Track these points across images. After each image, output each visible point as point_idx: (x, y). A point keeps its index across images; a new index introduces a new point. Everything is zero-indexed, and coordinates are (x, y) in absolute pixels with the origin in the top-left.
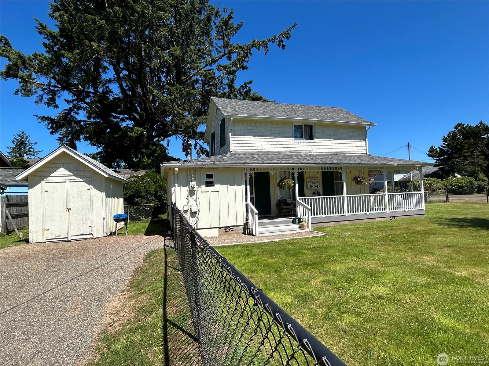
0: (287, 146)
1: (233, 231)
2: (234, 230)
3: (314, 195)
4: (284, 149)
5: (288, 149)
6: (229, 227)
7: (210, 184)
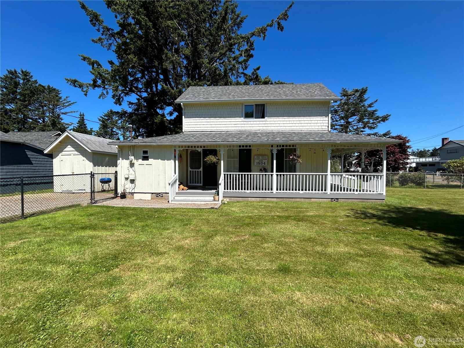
0: (235, 126)
1: (163, 197)
2: (163, 196)
3: (261, 171)
4: (233, 128)
5: (237, 128)
6: (160, 193)
7: (146, 158)
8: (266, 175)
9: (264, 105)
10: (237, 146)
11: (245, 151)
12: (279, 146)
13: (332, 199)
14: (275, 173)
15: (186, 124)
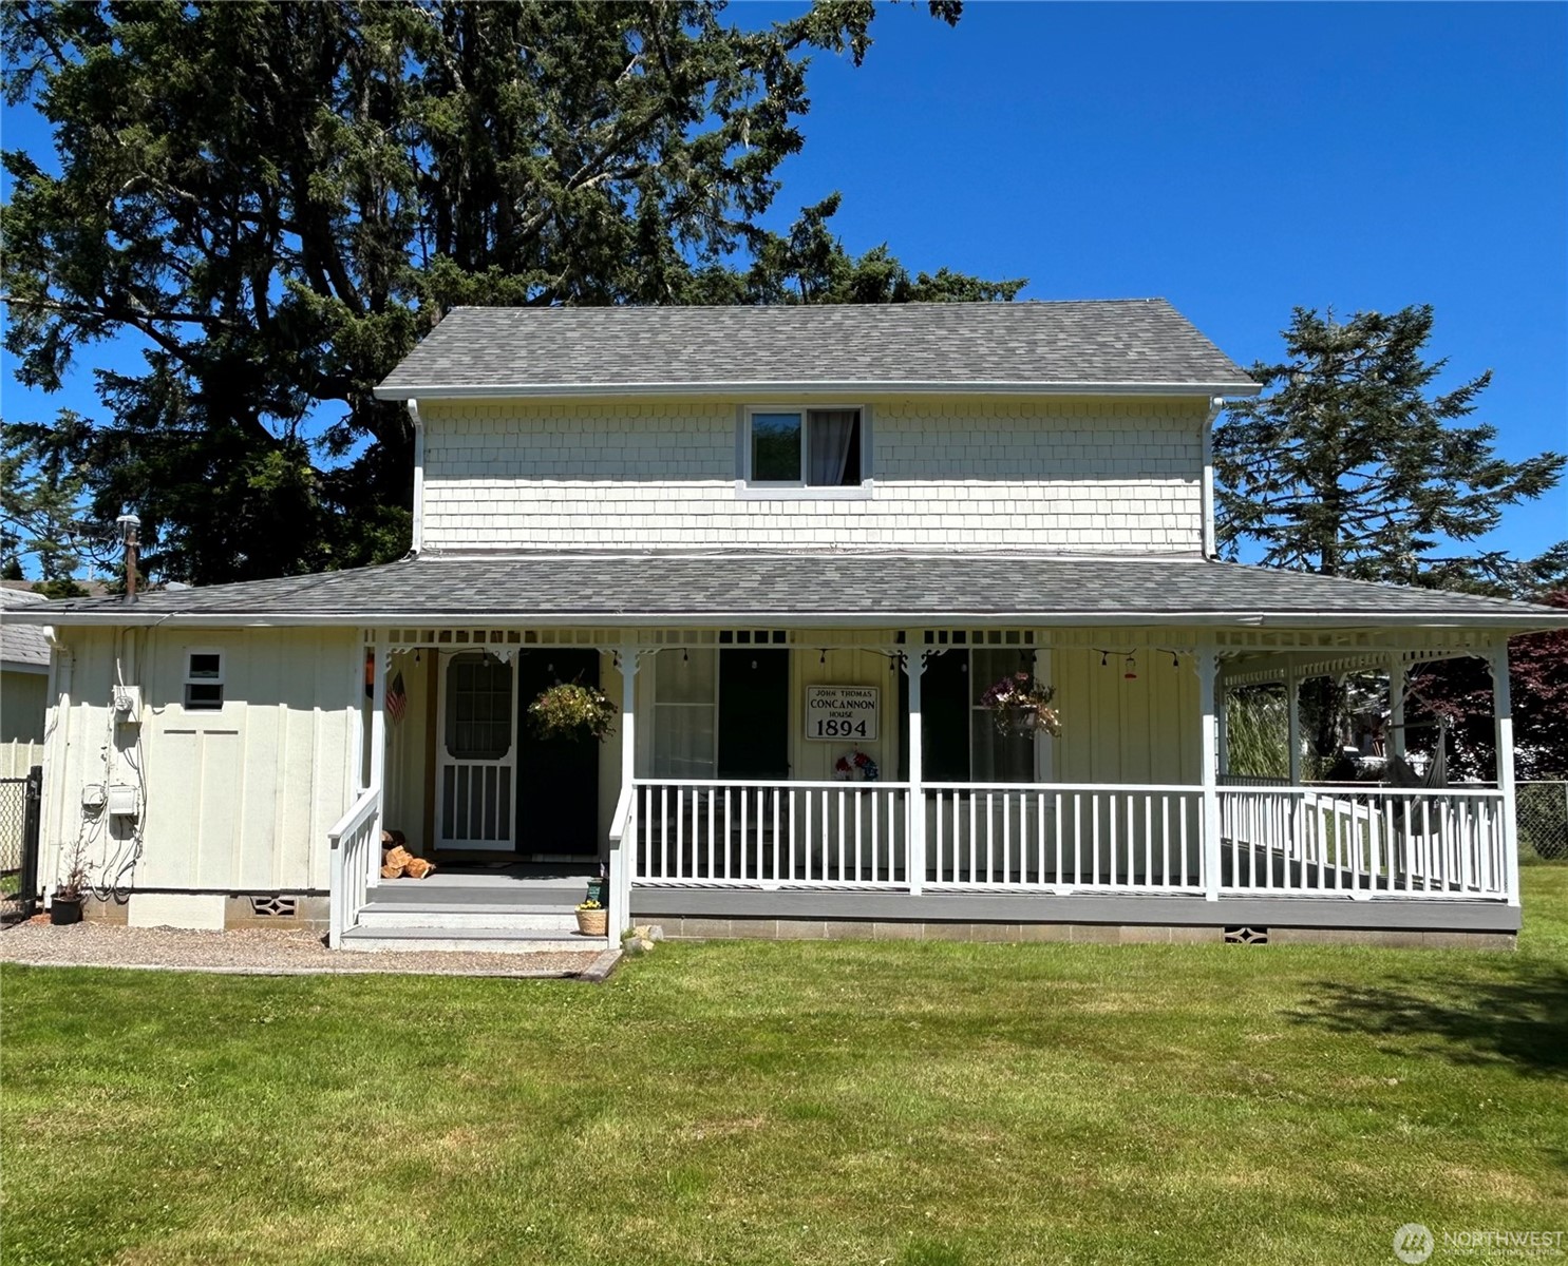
0: (702, 522)
1: (291, 912)
2: (296, 908)
3: (841, 773)
4: (688, 536)
5: (713, 535)
6: (275, 894)
7: (205, 697)
8: (866, 792)
9: (857, 414)
10: (708, 635)
11: (755, 664)
12: (936, 637)
13: (1230, 928)
14: (916, 783)
15: (430, 508)
